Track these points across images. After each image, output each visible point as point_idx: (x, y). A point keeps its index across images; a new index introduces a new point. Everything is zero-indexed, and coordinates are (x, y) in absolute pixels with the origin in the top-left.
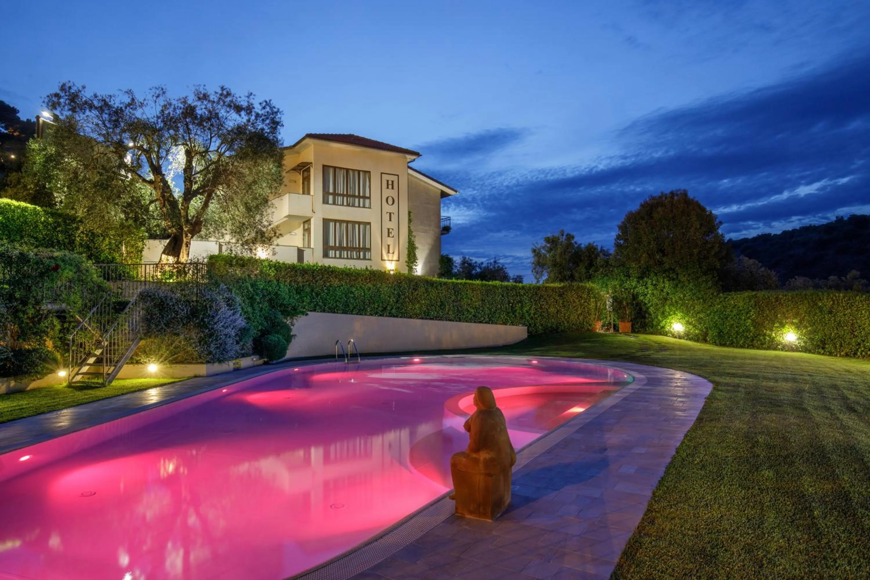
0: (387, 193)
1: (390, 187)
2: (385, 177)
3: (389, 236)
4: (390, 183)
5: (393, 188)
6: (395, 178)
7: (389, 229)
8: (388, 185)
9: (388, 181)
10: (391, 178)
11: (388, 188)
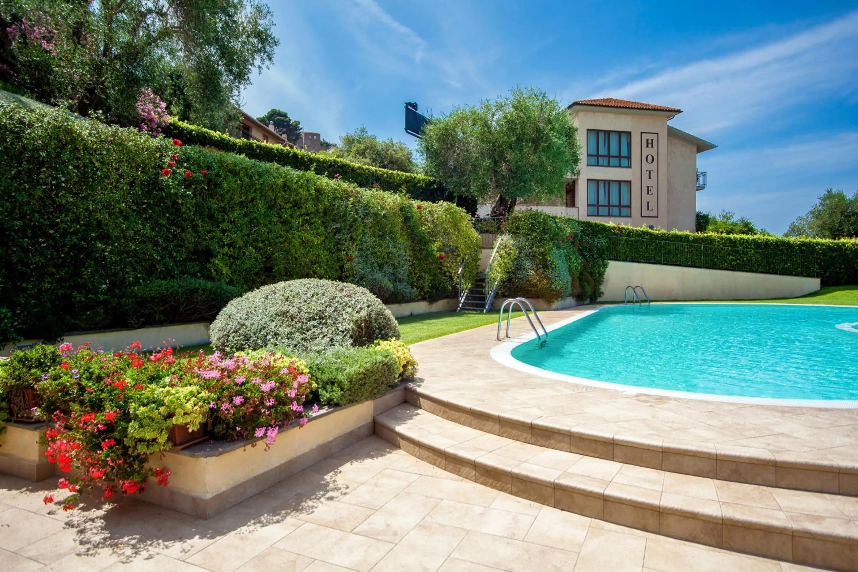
0: (647, 151)
1: (650, 145)
2: (645, 136)
3: (648, 193)
4: (650, 141)
5: (652, 147)
6: (654, 137)
7: (648, 187)
8: (648, 143)
9: (647, 140)
10: (650, 137)
11: (647, 146)
